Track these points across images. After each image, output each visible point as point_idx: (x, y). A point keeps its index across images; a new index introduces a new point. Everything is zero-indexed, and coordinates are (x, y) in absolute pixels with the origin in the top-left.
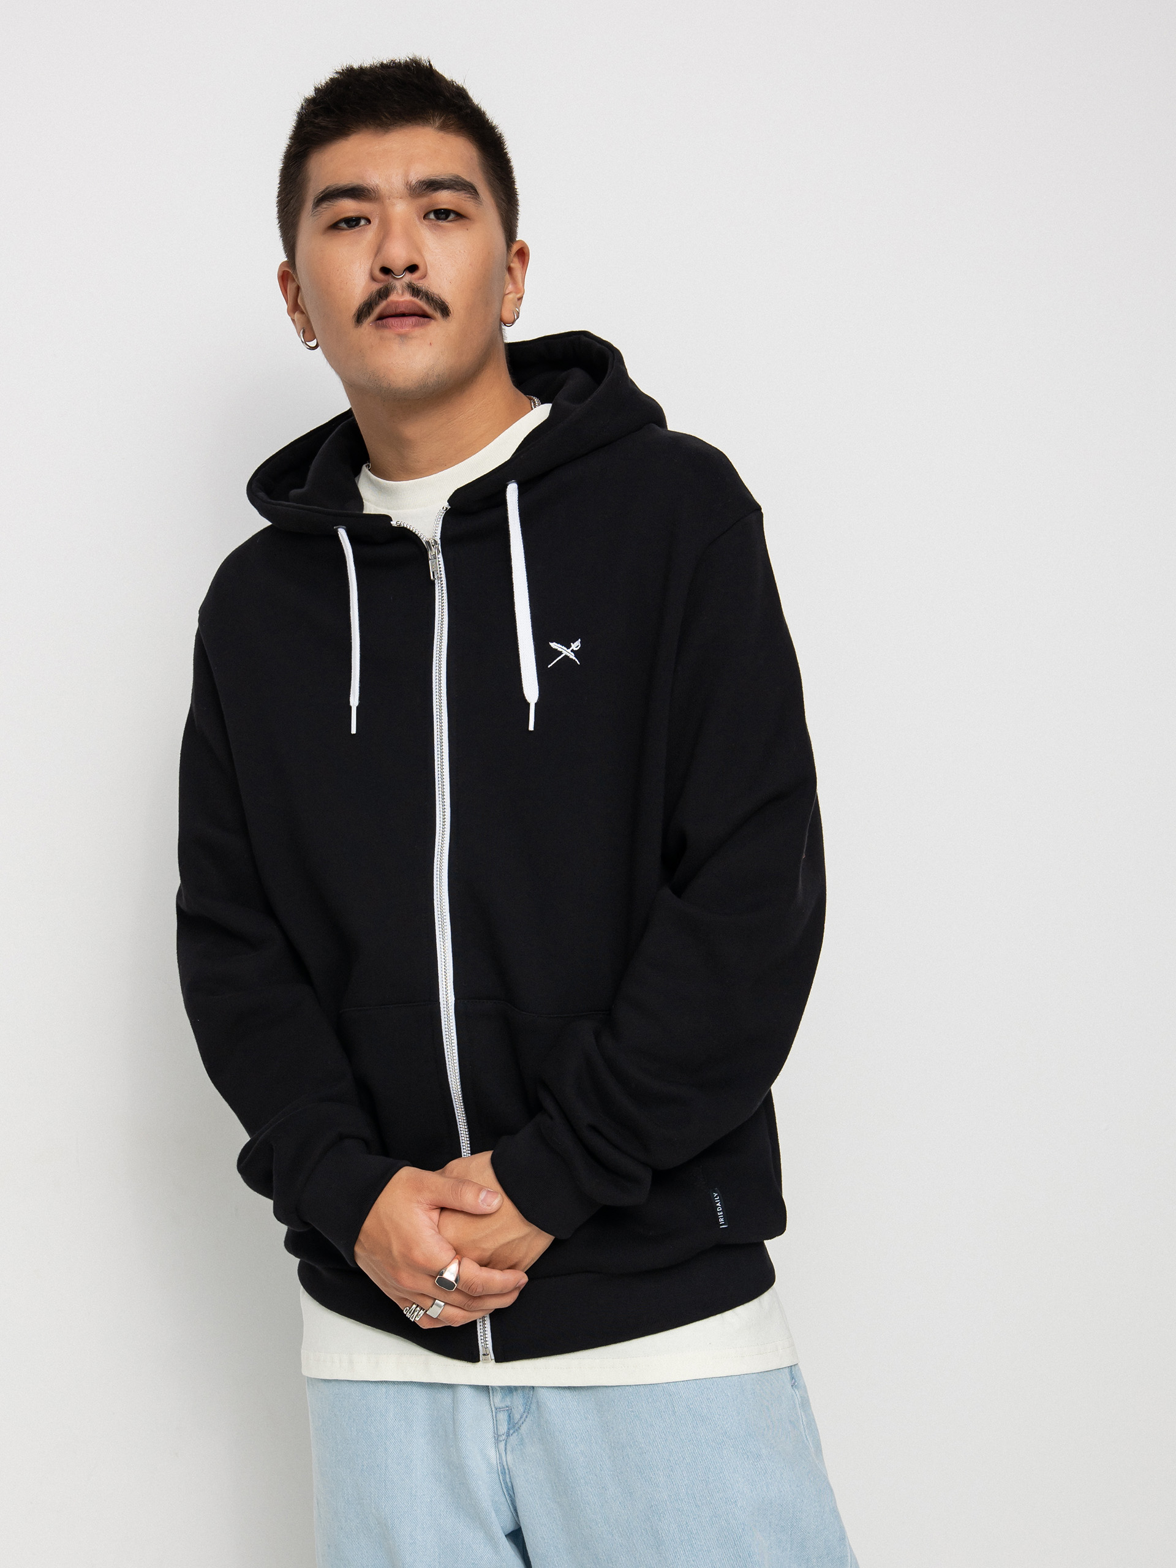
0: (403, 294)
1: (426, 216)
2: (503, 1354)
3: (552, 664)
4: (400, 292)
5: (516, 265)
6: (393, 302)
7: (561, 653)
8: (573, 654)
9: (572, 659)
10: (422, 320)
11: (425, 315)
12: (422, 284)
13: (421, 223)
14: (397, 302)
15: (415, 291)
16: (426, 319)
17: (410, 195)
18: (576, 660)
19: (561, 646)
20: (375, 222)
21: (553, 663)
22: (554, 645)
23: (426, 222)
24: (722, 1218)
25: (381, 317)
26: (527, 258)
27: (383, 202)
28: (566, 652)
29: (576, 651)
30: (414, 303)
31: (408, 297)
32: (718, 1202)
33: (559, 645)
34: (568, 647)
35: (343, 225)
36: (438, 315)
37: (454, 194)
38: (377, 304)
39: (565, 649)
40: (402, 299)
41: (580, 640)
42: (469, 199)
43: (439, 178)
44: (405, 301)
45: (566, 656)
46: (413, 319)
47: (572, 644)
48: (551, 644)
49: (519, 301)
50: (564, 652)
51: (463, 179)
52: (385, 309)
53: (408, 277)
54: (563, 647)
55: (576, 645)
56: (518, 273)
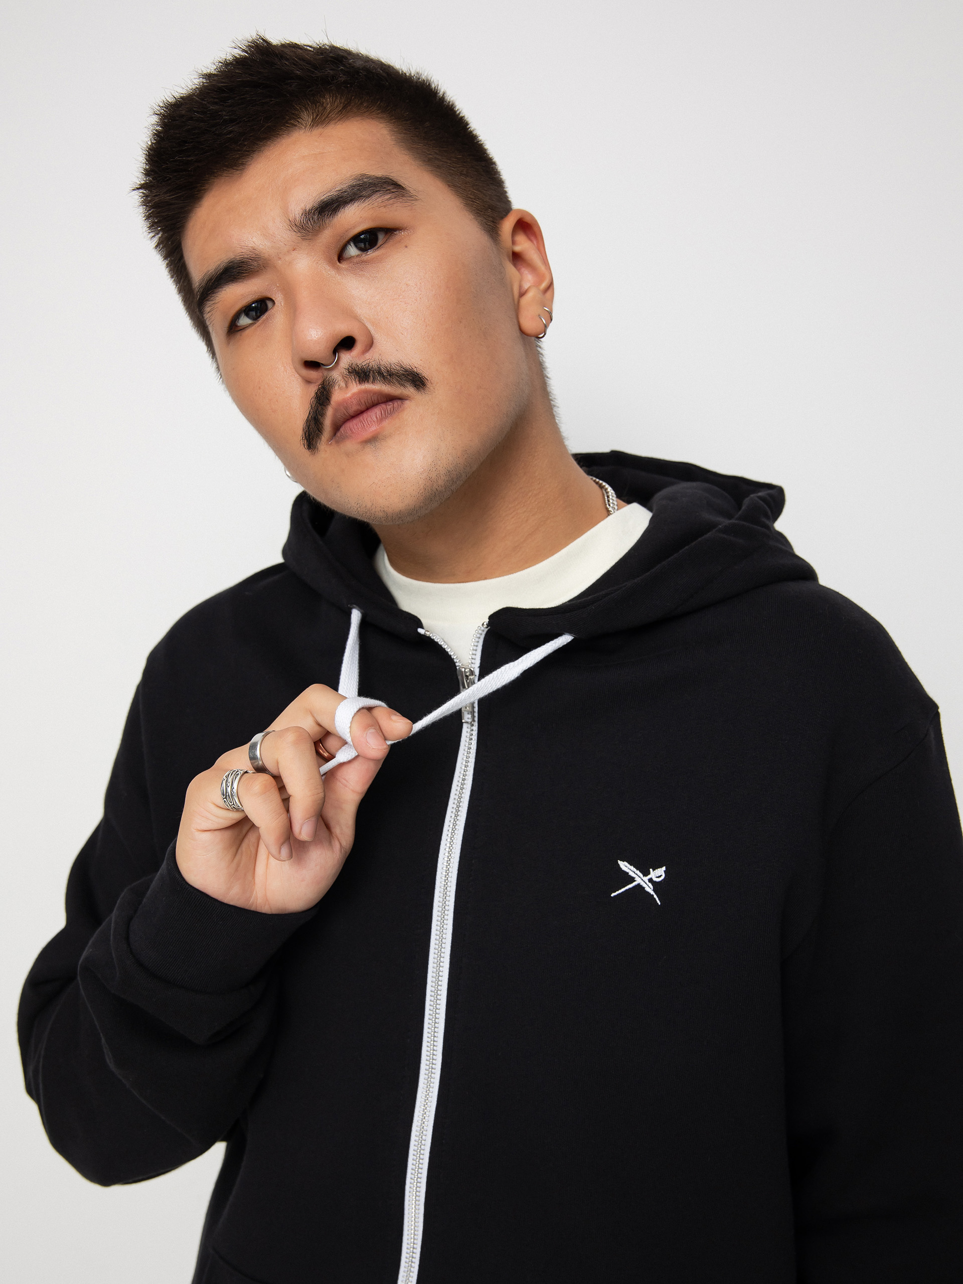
0: (347, 386)
1: (341, 256)
3: (617, 893)
4: (343, 384)
5: (523, 244)
6: (339, 404)
7: (632, 880)
8: (652, 887)
9: (649, 893)
10: (390, 406)
11: (390, 399)
12: (371, 359)
13: (338, 269)
14: (344, 401)
15: (362, 374)
16: (396, 404)
17: (304, 238)
18: (655, 896)
19: (635, 870)
20: (279, 298)
21: (620, 891)
22: (624, 866)
23: (344, 265)
25: (337, 428)
26: (535, 229)
27: (275, 267)
28: (640, 879)
29: (656, 882)
30: (366, 392)
31: (355, 388)
33: (632, 868)
34: (646, 873)
35: (244, 321)
36: (410, 390)
37: (363, 205)
38: (323, 415)
39: (641, 875)
40: (349, 395)
41: (664, 868)
42: (391, 201)
43: (333, 193)
44: (354, 394)
45: (639, 886)
46: (376, 412)
47: (651, 870)
48: (619, 862)
49: (549, 294)
50: (637, 878)
51: (369, 177)
52: (334, 415)
53: (347, 359)
54: (638, 872)
55: (658, 874)
56: (531, 253)
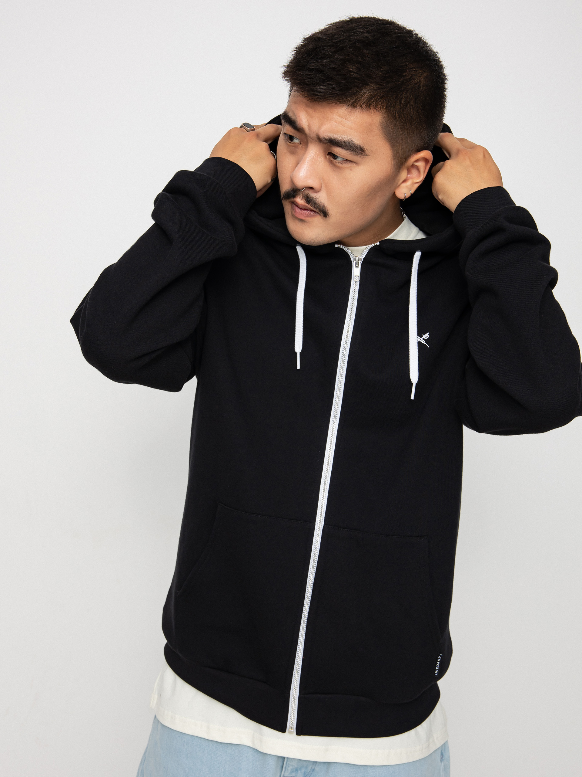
2: (301, 731)
8: (424, 341)
9: (423, 344)
24: (437, 671)
28: (420, 340)
29: (426, 339)
32: (439, 662)
41: (428, 333)
55: (426, 336)
